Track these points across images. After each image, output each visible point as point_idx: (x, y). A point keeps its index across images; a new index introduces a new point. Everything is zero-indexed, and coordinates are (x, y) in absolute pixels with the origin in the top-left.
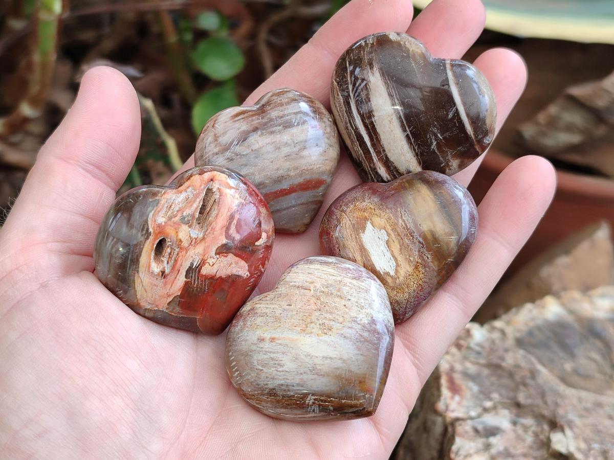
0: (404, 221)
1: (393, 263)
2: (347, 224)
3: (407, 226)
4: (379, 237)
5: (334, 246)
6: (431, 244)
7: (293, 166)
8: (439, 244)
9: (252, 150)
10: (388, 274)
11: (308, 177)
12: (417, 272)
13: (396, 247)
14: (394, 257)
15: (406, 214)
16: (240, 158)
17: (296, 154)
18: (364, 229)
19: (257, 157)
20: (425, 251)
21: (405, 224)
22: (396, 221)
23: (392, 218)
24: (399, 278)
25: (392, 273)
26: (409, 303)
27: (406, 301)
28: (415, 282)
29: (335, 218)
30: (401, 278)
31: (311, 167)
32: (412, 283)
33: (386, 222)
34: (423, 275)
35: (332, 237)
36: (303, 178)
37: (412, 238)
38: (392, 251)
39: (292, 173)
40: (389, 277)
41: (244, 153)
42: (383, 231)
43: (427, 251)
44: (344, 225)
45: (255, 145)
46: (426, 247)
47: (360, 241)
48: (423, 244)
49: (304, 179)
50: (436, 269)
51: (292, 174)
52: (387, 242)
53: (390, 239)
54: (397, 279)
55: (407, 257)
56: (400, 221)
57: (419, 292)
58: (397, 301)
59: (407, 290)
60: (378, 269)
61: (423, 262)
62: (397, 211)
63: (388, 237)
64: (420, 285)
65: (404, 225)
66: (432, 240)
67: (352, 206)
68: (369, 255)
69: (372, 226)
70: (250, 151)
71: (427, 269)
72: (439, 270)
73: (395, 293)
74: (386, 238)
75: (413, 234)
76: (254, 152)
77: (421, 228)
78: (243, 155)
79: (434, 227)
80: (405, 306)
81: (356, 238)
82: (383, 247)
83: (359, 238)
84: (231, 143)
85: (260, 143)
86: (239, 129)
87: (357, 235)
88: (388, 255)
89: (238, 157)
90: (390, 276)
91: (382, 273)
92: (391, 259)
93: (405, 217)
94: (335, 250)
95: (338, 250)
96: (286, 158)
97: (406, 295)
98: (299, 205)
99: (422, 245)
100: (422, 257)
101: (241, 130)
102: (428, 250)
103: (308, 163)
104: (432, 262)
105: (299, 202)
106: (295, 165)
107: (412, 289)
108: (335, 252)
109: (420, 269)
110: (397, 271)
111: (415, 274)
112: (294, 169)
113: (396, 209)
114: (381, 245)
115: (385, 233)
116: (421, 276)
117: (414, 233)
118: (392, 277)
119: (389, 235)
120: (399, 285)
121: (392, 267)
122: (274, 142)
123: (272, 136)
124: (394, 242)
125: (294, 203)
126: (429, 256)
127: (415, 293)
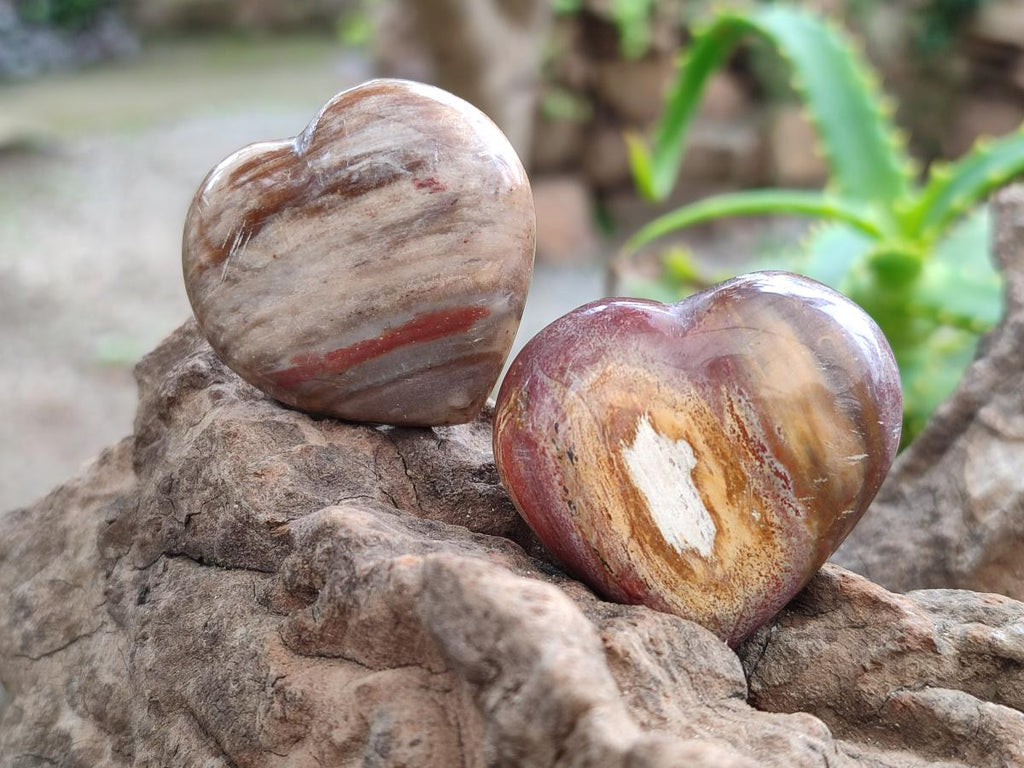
0: (738, 419)
1: (708, 525)
2: (585, 423)
3: (745, 434)
4: (671, 461)
5: (548, 478)
6: (807, 478)
7: (381, 286)
8: (824, 478)
9: (275, 257)
10: (695, 553)
11: (425, 307)
12: (769, 549)
13: (717, 485)
14: (711, 510)
15: (743, 401)
16: (250, 277)
17: (384, 258)
18: (630, 436)
19: (287, 273)
20: (790, 495)
21: (742, 428)
22: (717, 419)
23: (707, 410)
24: (722, 562)
25: (706, 550)
26: (744, 620)
27: (737, 618)
28: (763, 573)
29: (548, 400)
30: (729, 563)
31: (430, 284)
32: (756, 575)
33: (692, 422)
34: (782, 555)
35: (543, 453)
36: (414, 311)
37: (758, 463)
38: (707, 496)
39: (382, 303)
40: (698, 561)
41: (259, 265)
42: (683, 445)
43: (795, 496)
44: (576, 424)
45: (280, 245)
46: (794, 485)
47: (621, 466)
48: (786, 480)
49: (417, 314)
50: (814, 538)
51: (383, 305)
52: (695, 474)
53: (702, 464)
54: (718, 566)
55: (746, 511)
56: (729, 420)
57: (769, 595)
58: (715, 617)
59: (740, 591)
60: (669, 539)
61: (785, 522)
62: (721, 394)
63: (695, 461)
64: (774, 577)
65: (737, 429)
66: (808, 467)
67: (594, 375)
68: (644, 505)
69: (652, 431)
70: (271, 258)
71: (794, 539)
72: (820, 538)
73: (712, 599)
74: (692, 462)
75: (760, 454)
76: (280, 261)
77: (782, 437)
78: (258, 270)
79: (814, 433)
80: (732, 629)
81: (610, 460)
82: (684, 487)
83: (618, 460)
84: (230, 242)
85: (291, 239)
86: (243, 206)
87: (614, 452)
88: (697, 505)
89: (248, 274)
90: (700, 557)
91: (679, 551)
92: (702, 516)
93: (741, 408)
94: (551, 486)
95: (561, 488)
96: (357, 269)
97: (739, 603)
98: (422, 372)
99: (783, 482)
100: (783, 510)
101: (247, 208)
102: (799, 493)
103: (420, 275)
104: (807, 522)
105: (420, 366)
106: (387, 283)
107: (755, 588)
108: (551, 492)
109: (777, 541)
110: (717, 546)
111: (763, 553)
112: (386, 294)
113: (717, 387)
114: (678, 479)
115: (689, 450)
116: (779, 556)
117: (764, 450)
118: (704, 560)
119: (697, 454)
120: (723, 581)
121: (706, 536)
122: (323, 234)
123: (317, 219)
124: (711, 472)
125: (405, 368)
126: (799, 508)
127: (761, 598)
